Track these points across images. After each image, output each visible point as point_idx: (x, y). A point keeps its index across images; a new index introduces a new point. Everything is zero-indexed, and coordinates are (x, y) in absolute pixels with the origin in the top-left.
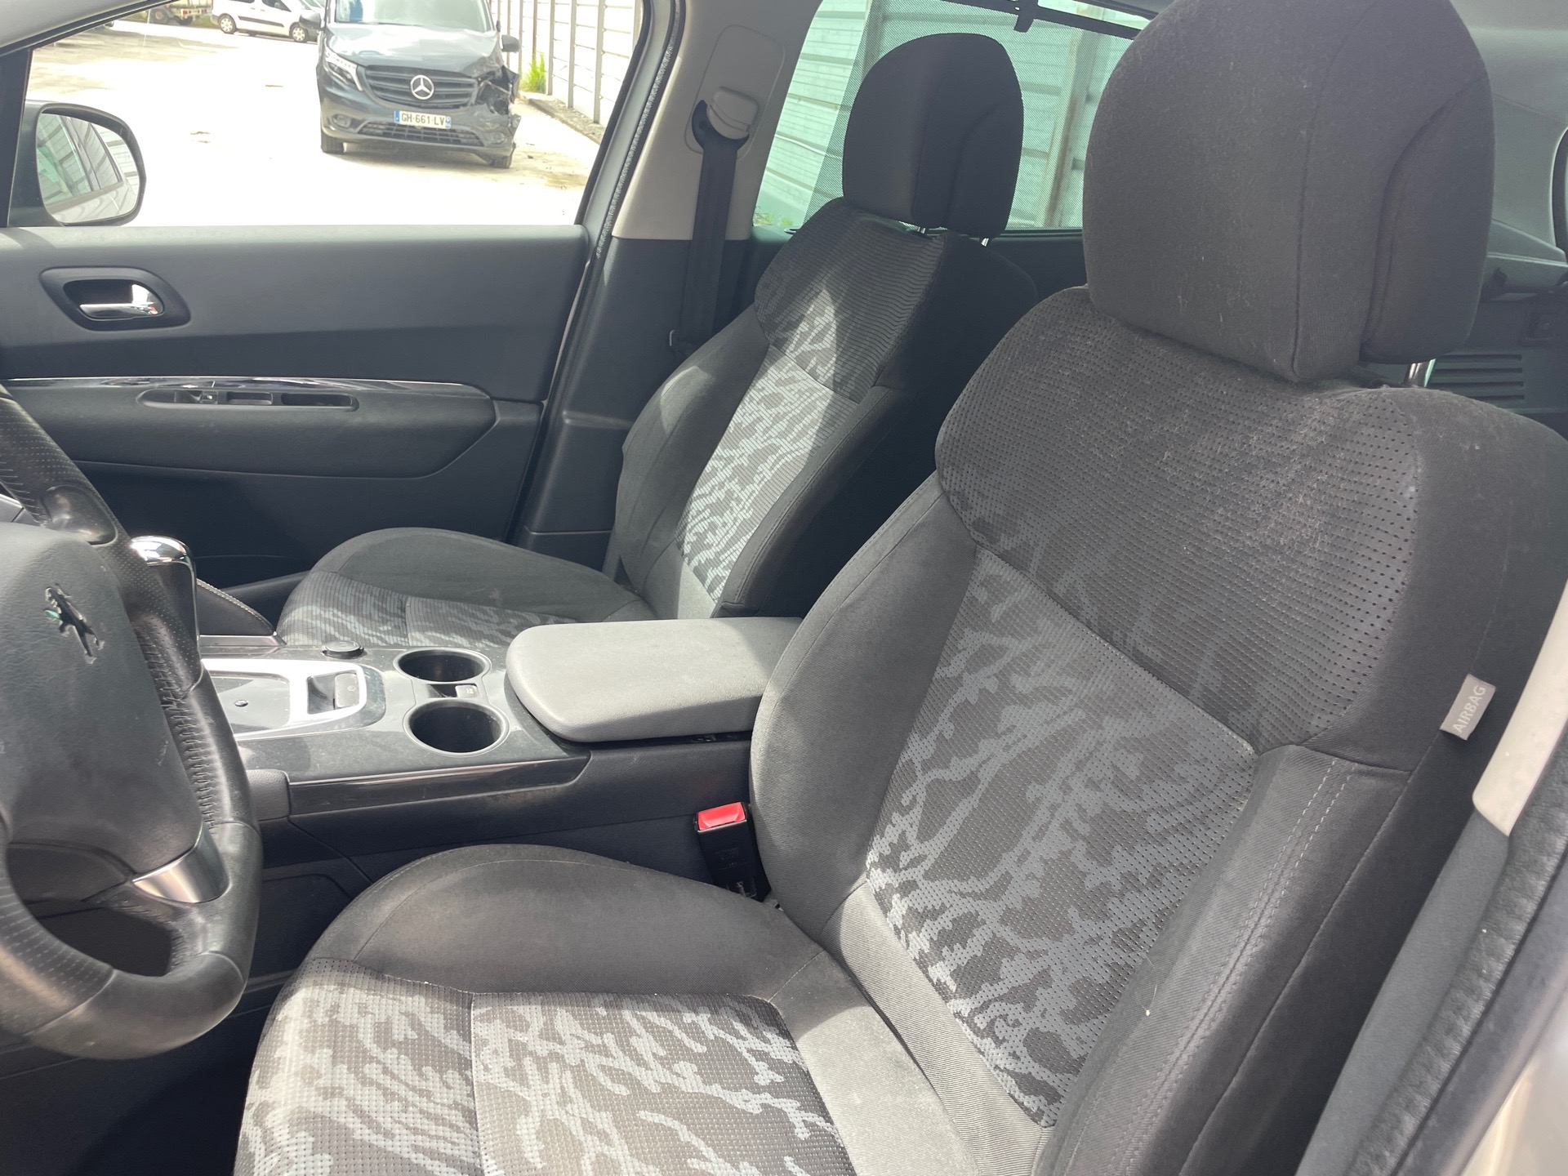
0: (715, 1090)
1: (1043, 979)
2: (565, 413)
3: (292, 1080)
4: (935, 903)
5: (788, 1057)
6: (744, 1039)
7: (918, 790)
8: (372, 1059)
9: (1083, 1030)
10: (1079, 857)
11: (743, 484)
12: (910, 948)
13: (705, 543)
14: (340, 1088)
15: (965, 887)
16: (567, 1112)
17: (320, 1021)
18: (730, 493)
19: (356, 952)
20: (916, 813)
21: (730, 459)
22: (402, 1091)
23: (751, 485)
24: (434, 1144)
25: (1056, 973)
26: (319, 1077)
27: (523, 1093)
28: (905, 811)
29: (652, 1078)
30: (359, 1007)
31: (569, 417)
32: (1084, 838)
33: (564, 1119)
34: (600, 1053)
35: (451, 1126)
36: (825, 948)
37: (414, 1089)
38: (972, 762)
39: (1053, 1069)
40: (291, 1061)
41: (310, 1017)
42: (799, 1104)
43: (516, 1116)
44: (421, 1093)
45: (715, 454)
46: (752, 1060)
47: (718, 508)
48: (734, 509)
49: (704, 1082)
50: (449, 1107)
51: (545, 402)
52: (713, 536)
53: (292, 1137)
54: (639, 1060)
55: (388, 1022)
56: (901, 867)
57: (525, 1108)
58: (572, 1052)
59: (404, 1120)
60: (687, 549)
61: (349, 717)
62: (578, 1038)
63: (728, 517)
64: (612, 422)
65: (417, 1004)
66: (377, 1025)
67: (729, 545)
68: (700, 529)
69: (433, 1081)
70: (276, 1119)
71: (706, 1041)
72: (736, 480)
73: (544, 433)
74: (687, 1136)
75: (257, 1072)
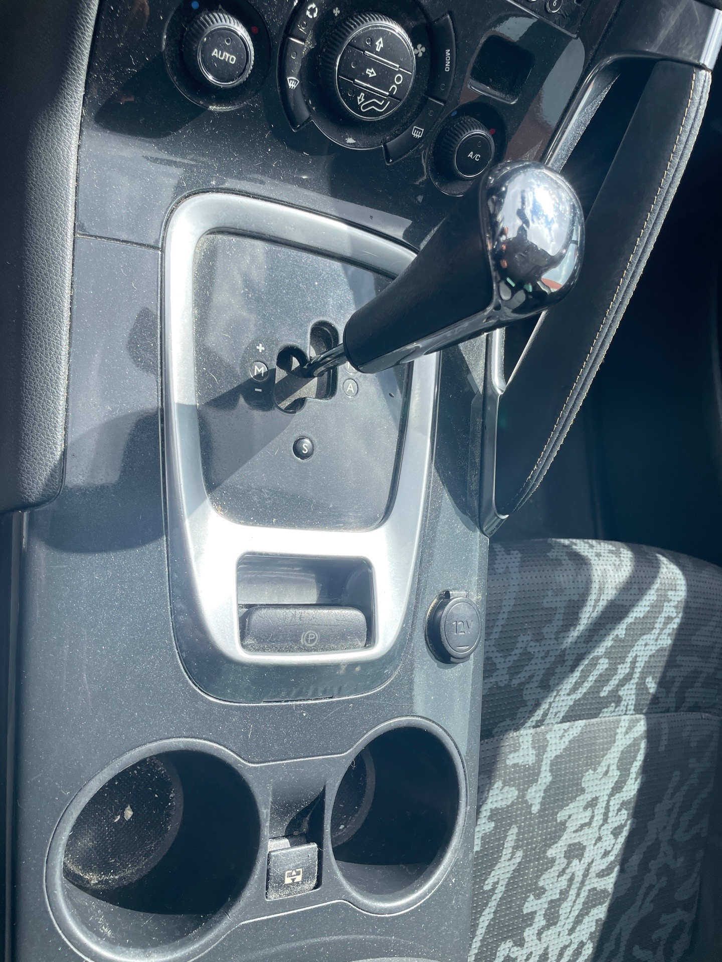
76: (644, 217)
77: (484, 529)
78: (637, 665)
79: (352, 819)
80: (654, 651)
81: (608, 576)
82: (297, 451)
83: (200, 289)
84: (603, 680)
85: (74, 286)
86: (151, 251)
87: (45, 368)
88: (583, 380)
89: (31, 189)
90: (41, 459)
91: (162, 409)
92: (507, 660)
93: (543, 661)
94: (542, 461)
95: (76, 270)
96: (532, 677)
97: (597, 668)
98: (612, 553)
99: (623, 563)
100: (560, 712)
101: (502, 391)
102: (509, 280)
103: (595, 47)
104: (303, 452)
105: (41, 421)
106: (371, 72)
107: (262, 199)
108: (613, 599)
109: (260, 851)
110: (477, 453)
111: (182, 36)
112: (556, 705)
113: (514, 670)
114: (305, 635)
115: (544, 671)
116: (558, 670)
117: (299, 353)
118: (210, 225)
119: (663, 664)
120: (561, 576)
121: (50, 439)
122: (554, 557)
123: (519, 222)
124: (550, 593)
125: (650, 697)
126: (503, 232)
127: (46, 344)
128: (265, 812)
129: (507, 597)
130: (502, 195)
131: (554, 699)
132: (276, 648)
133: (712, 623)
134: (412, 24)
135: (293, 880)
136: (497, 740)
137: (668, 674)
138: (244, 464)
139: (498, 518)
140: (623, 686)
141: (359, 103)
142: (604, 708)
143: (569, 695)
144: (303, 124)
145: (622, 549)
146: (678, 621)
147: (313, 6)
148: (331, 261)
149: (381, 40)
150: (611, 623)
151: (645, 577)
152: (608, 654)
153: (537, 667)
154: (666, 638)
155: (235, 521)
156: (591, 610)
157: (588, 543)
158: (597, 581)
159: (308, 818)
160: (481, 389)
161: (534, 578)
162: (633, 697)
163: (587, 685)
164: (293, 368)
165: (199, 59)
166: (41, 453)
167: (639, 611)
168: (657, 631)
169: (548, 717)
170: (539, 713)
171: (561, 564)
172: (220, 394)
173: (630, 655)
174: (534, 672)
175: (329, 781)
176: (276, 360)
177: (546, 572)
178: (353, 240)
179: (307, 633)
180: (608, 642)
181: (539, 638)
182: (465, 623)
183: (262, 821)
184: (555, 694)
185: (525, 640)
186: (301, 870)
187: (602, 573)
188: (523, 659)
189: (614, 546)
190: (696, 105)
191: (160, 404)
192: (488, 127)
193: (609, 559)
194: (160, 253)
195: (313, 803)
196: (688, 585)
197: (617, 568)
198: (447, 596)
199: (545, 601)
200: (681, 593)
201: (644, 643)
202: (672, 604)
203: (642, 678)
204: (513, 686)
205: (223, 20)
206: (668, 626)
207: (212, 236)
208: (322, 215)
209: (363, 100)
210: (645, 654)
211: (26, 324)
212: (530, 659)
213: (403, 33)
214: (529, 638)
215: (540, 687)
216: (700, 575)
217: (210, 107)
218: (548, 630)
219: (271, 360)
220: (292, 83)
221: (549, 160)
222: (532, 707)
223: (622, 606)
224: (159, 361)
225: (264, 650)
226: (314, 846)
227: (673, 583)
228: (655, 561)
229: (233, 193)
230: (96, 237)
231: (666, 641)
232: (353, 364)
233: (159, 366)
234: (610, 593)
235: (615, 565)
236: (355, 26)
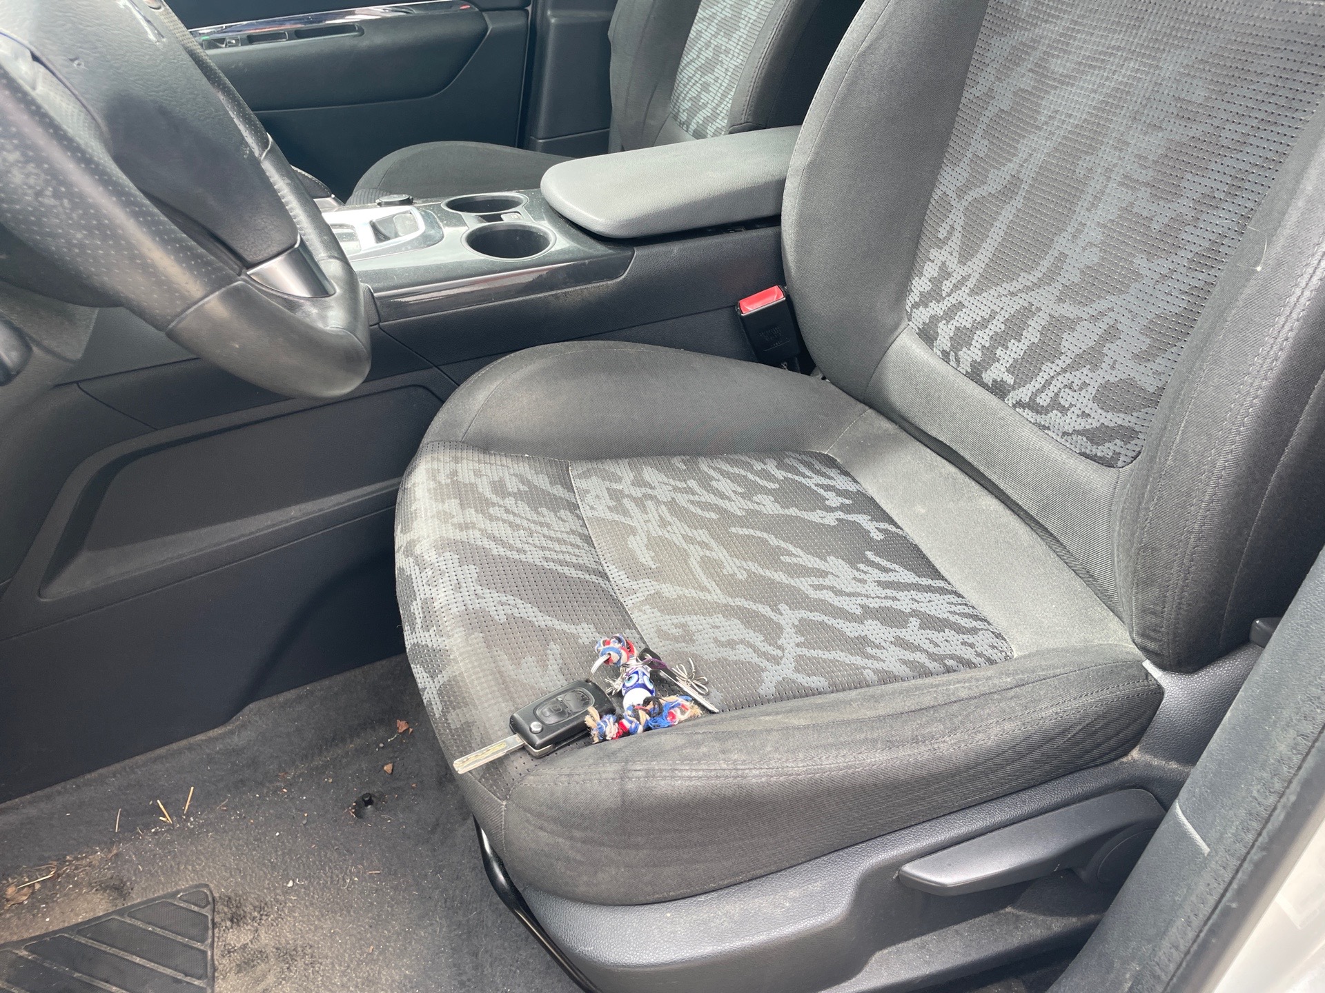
0: (793, 511)
1: (1112, 334)
2: (549, 13)
3: (430, 521)
4: (984, 314)
5: (852, 487)
6: (811, 478)
7: (957, 218)
8: (494, 505)
9: (1160, 363)
10: (1143, 204)
11: (729, 36)
12: (961, 365)
13: (700, 104)
14: (471, 523)
15: (1015, 286)
16: (668, 532)
17: (443, 482)
18: (717, 50)
19: (461, 435)
20: (955, 242)
21: (713, 16)
22: (525, 523)
23: (737, 32)
24: (561, 557)
25: (1125, 323)
26: (453, 517)
27: (628, 521)
28: (940, 244)
29: (737, 506)
30: (474, 472)
31: (554, 16)
32: (1147, 184)
33: (667, 536)
34: (687, 493)
35: (572, 545)
36: (871, 407)
37: (534, 522)
38: (1011, 167)
39: (1128, 410)
40: (425, 509)
41: (434, 480)
42: (870, 518)
43: (626, 536)
44: (541, 524)
45: (697, 18)
46: (821, 491)
47: (708, 68)
48: (724, 61)
49: (782, 507)
50: (568, 533)
51: (529, 8)
52: (707, 95)
53: (440, 556)
54: (722, 496)
55: (501, 480)
56: (944, 296)
57: (633, 531)
58: (663, 493)
59: (531, 542)
60: (684, 117)
61: (413, 240)
62: (666, 484)
63: (719, 71)
64: (594, 15)
65: (524, 468)
66: (493, 483)
67: (724, 96)
68: (693, 93)
69: (549, 517)
70: (424, 548)
71: (778, 481)
72: (722, 34)
73: (533, 36)
74: (775, 541)
75: (399, 527)
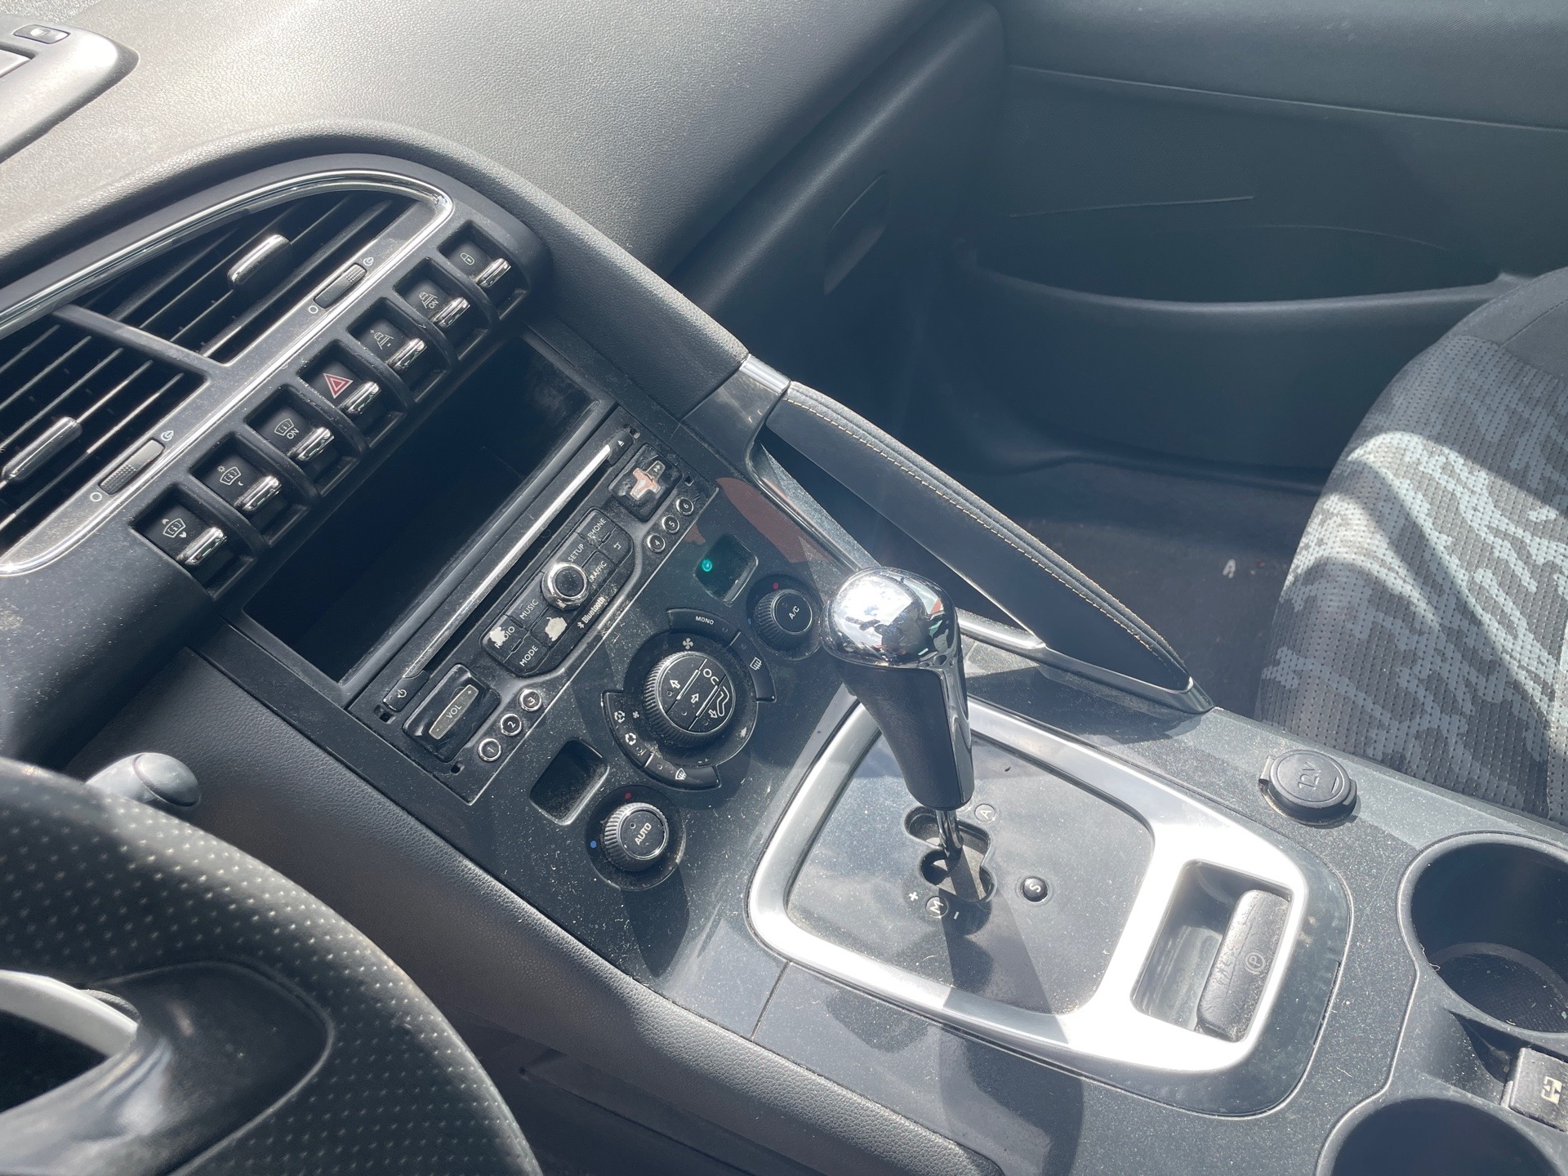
76: (903, 473)
77: (1201, 710)
78: (1503, 528)
79: (1558, 998)
80: (1490, 499)
81: (1352, 539)
82: (1035, 898)
83: (837, 937)
84: (1510, 583)
85: (798, 1062)
86: (788, 971)
87: (868, 1125)
88: (1052, 565)
89: (698, 1065)
90: (958, 1169)
91: (945, 1025)
92: (1429, 710)
93: (1450, 661)
94: (1133, 628)
95: (784, 1054)
96: (1468, 683)
97: (1487, 587)
98: (1324, 522)
99: (1342, 513)
100: (1539, 657)
101: (1041, 643)
102: (920, 654)
103: (733, 470)
104: (1038, 891)
105: (919, 1152)
106: (695, 698)
107: (771, 840)
108: (1388, 541)
109: (1500, 1117)
110: (1106, 691)
111: (614, 866)
112: (1526, 659)
113: (1449, 705)
114: (1249, 966)
115: (1466, 664)
116: (1471, 643)
117: (932, 856)
118: (780, 903)
119: (1514, 490)
120: (1331, 603)
121: (940, 1152)
122: (1302, 604)
123: (871, 630)
124: (1349, 625)
125: (1562, 520)
126: (877, 650)
127: (845, 1114)
128: (1453, 1093)
129: (1335, 686)
130: (845, 637)
131: (1515, 659)
132: (1252, 1005)
133: (1475, 407)
134: (666, 646)
135: (1556, 1092)
136: (1554, 758)
137: (1534, 486)
138: (1030, 961)
139: (1190, 690)
140: (1529, 556)
141: (716, 717)
142: (1556, 590)
143: (1515, 637)
144: (717, 776)
145: (1325, 507)
146: (1453, 456)
147: (627, 736)
148: (849, 788)
149: (671, 681)
150: (1424, 551)
151: (1371, 487)
152: (1470, 567)
153: (1455, 671)
154: (1474, 478)
155: (1091, 996)
156: (1393, 575)
157: (1302, 549)
158: (1354, 556)
159: (1492, 1048)
160: (1033, 664)
161: (1320, 641)
162: (1553, 545)
163: (1509, 607)
164: (945, 868)
165: (639, 858)
166: (951, 1167)
167: (1419, 508)
168: (1459, 489)
169: (1542, 675)
170: (1530, 686)
171: (1315, 598)
172: (948, 957)
173: (1483, 535)
174: (1461, 677)
175: (1446, 1004)
176: (931, 885)
177: (1317, 622)
178: (834, 758)
179: (1247, 963)
180: (1453, 563)
181: (1410, 658)
182: (1305, 772)
183: (1463, 1100)
184: (1508, 657)
185: (1408, 678)
186: (1547, 1078)
187: (1344, 546)
188: (1436, 687)
189: (1318, 514)
190: (816, 404)
191: (940, 1025)
192: (773, 591)
193: (1330, 530)
194: (791, 964)
195: (1470, 1034)
196: (1404, 430)
197: (1345, 523)
198: (1265, 783)
199: (1358, 635)
200: (1412, 444)
201: (1472, 512)
202: (1425, 459)
203: (1527, 525)
204: (1473, 714)
205: (616, 824)
206: (1458, 471)
207: (790, 904)
208: (803, 783)
209: (714, 712)
210: (1490, 513)
211: (820, 1126)
212: (1440, 679)
213: (671, 659)
214: (1407, 671)
215: (1488, 675)
216: (1396, 408)
217: (677, 861)
218: (1404, 641)
219: (930, 890)
220: (681, 776)
221: (820, 533)
222: (1516, 694)
223: (1402, 530)
224: (895, 1007)
225: (1249, 1020)
226: (1524, 1051)
227: (1394, 450)
228: (1355, 467)
229: (757, 868)
230: (759, 1021)
231: (1482, 478)
232: (959, 807)
233: (900, 1009)
234: (1377, 542)
235: (1340, 525)
236: (654, 702)
